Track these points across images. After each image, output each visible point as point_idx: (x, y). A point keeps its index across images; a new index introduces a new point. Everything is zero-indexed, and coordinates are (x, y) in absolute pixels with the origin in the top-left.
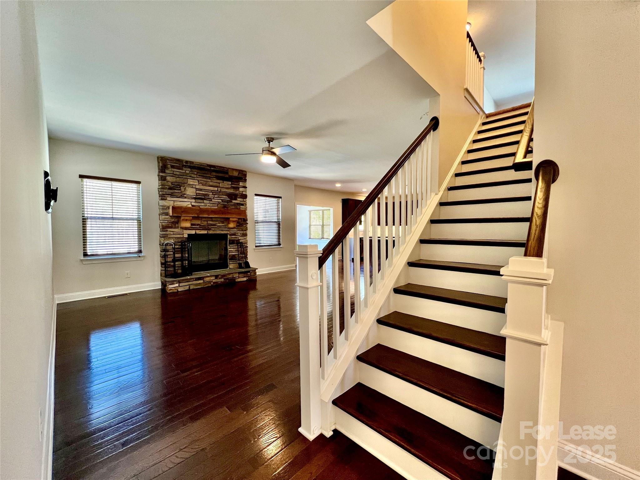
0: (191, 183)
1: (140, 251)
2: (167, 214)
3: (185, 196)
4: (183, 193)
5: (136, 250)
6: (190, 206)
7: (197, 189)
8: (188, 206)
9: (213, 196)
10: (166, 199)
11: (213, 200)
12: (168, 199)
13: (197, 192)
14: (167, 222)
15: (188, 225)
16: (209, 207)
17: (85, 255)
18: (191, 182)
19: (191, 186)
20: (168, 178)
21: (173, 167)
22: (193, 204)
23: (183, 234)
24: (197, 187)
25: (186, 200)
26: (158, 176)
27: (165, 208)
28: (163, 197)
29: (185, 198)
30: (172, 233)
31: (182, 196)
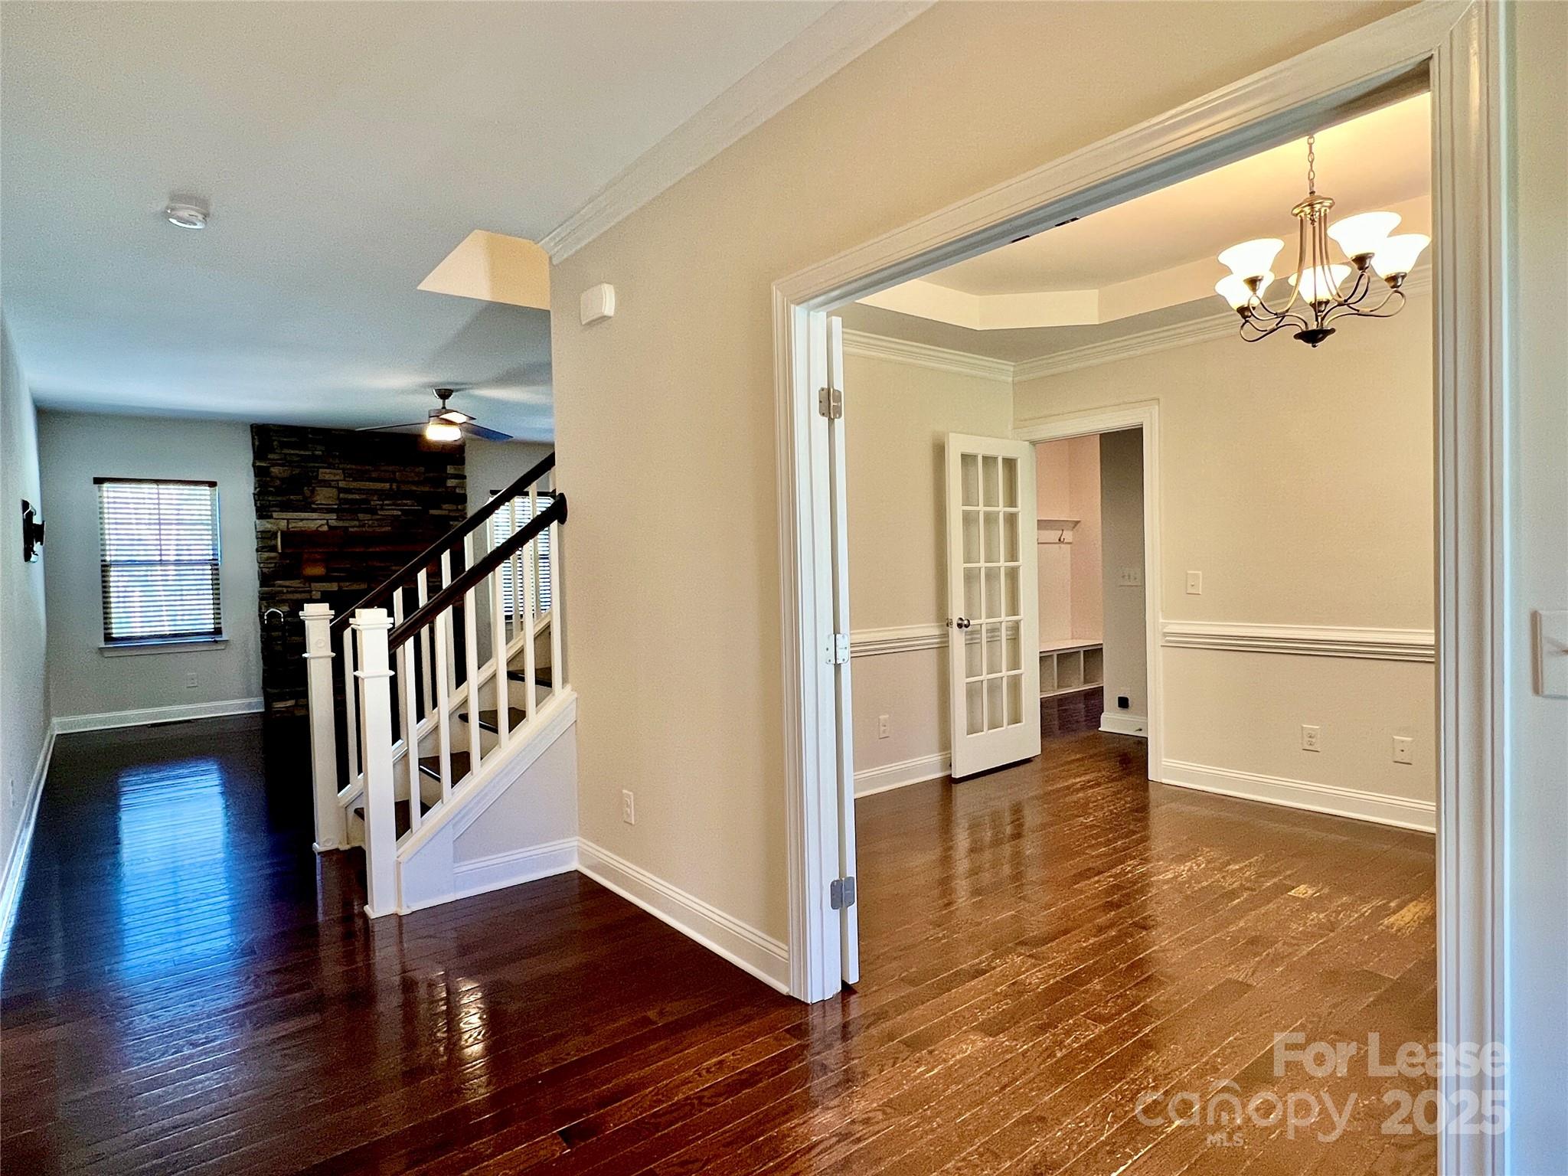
0: (327, 477)
1: (218, 631)
2: (274, 549)
3: (313, 506)
4: (309, 500)
5: (210, 627)
6: (325, 528)
7: (341, 490)
8: (320, 529)
9: (381, 503)
10: (271, 517)
11: (379, 512)
12: (275, 515)
13: (341, 495)
14: (273, 565)
15: (318, 571)
16: (370, 530)
17: (108, 638)
18: (325, 474)
19: (326, 484)
20: (275, 470)
21: (283, 445)
22: (333, 523)
23: (311, 591)
24: (342, 484)
25: (315, 515)
26: (254, 465)
27: (269, 535)
28: (262, 512)
29: (314, 511)
30: (285, 590)
31: (307, 506)
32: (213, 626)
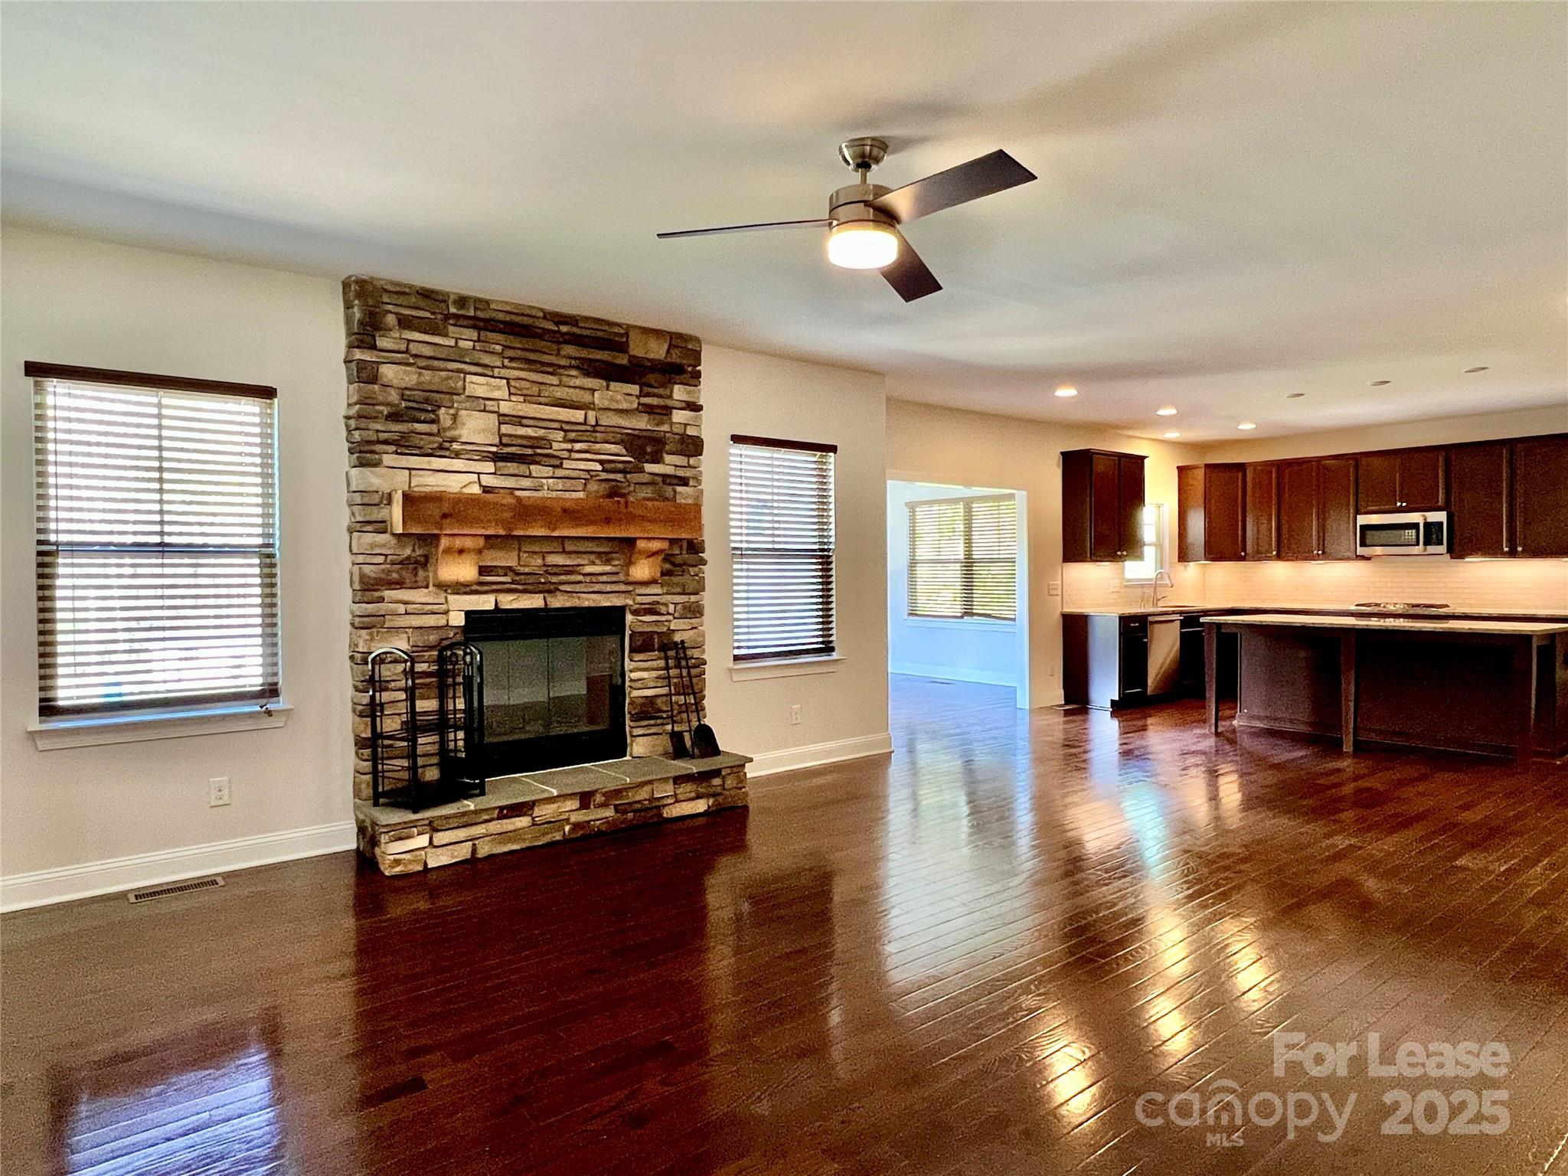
0: (481, 392)
1: (271, 691)
2: (381, 526)
3: (455, 446)
4: (449, 434)
5: (253, 680)
6: (475, 490)
7: (503, 418)
8: (466, 491)
9: (569, 446)
10: (377, 464)
11: (566, 464)
12: (388, 459)
13: (505, 429)
14: (381, 559)
15: (464, 570)
16: (554, 494)
17: (48, 709)
18: (478, 385)
19: (481, 404)
20: (388, 372)
21: (405, 323)
22: (489, 481)
23: (446, 612)
24: (505, 408)
25: (458, 464)
26: (347, 362)
27: (376, 499)
28: (364, 454)
29: (457, 455)
30: (401, 609)
31: (443, 450)
32: (260, 681)
